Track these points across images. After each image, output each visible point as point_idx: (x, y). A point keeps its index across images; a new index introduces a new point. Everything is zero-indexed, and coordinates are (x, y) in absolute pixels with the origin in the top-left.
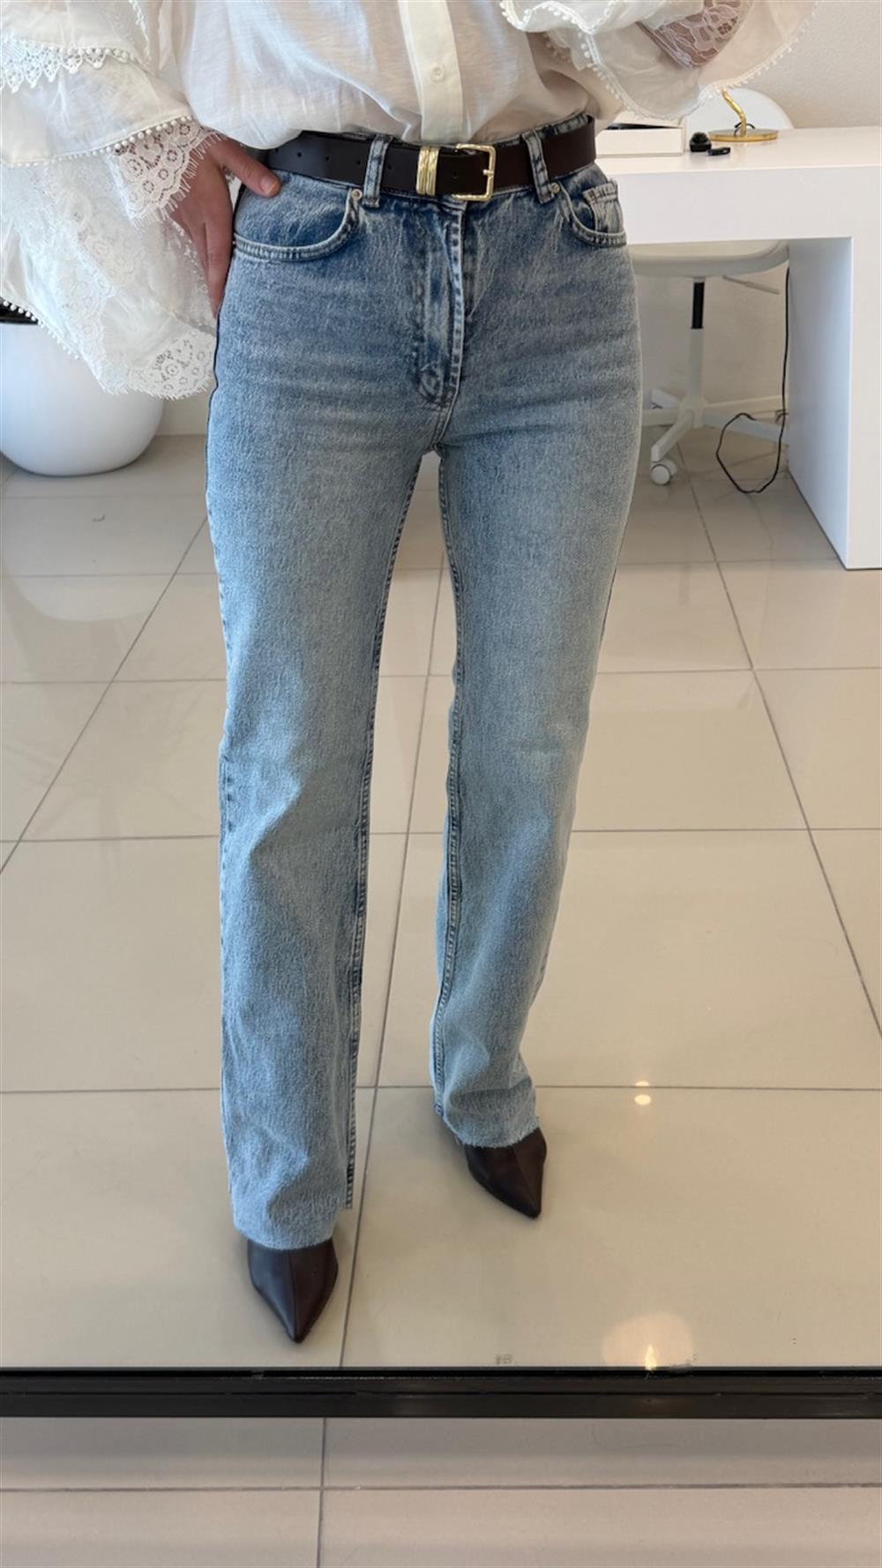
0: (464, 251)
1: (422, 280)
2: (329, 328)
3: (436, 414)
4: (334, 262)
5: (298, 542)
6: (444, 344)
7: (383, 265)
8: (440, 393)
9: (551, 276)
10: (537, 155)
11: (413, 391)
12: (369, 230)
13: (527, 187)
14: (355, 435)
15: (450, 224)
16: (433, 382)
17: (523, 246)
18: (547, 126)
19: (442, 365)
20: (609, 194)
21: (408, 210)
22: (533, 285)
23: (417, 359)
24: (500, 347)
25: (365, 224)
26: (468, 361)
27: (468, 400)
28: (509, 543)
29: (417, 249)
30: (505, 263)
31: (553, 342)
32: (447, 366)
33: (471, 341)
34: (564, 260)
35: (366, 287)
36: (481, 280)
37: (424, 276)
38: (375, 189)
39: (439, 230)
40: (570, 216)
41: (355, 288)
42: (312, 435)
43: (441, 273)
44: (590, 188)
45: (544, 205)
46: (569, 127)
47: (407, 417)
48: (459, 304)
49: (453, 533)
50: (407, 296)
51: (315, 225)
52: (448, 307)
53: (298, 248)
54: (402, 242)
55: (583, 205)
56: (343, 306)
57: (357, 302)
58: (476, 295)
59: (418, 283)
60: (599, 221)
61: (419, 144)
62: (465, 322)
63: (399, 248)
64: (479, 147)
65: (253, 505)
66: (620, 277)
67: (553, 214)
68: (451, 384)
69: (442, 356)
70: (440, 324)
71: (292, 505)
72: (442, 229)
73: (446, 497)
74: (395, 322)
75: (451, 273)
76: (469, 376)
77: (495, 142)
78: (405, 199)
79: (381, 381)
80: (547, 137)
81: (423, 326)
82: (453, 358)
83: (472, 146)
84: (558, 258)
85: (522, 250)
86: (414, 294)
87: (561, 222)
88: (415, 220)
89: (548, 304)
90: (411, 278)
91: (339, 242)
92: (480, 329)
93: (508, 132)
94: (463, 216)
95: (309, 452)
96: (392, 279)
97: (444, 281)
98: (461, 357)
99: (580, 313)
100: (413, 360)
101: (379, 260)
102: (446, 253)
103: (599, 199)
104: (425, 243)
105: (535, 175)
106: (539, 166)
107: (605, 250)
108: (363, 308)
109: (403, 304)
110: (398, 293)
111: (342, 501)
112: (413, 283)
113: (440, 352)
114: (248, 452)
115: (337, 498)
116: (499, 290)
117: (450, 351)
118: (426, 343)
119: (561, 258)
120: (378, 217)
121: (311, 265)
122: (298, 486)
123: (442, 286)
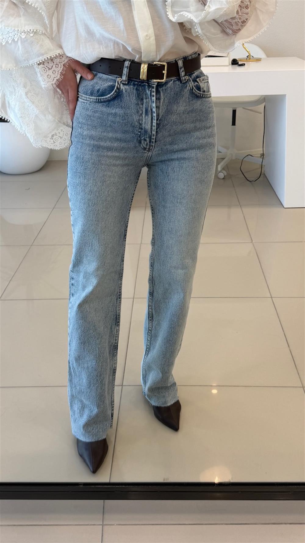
0: (156, 99)
1: (142, 108)
2: (110, 125)
3: (146, 154)
4: (112, 102)
5: (98, 198)
6: (149, 130)
7: (128, 103)
8: (148, 147)
9: (186, 107)
10: (181, 66)
11: (139, 146)
12: (124, 91)
13: (178, 77)
14: (118, 161)
15: (152, 89)
16: (146, 143)
17: (176, 98)
18: (184, 57)
19: (149, 137)
20: (205, 80)
21: (137, 85)
22: (180, 110)
23: (140, 135)
24: (169, 131)
25: (122, 89)
26: (157, 136)
27: (158, 149)
28: (171, 198)
29: (140, 98)
30: (170, 103)
31: (186, 130)
32: (150, 138)
33: (158, 129)
34: (190, 102)
35: (123, 110)
36: (162, 108)
37: (143, 107)
38: (126, 78)
39: (148, 91)
40: (192, 87)
41: (119, 111)
42: (104, 161)
43: (148, 106)
44: (199, 78)
45: (184, 83)
46: (192, 57)
47: (137, 155)
48: (154, 117)
49: (152, 194)
50: (137, 114)
51: (105, 90)
52: (151, 118)
53: (100, 98)
54: (135, 96)
55: (196, 83)
56: (115, 117)
57: (120, 116)
58: (160, 113)
59: (141, 110)
60: (202, 89)
61: (141, 62)
62: (157, 123)
63: (134, 98)
64: (161, 63)
65: (83, 184)
66: (209, 108)
67: (187, 86)
68: (152, 144)
69: (149, 134)
70: (148, 123)
71: (97, 184)
72: (149, 91)
73: (149, 182)
74: (132, 123)
75: (152, 107)
76: (158, 141)
77: (167, 62)
78: (136, 81)
79: (128, 143)
80: (184, 60)
81: (142, 124)
82: (152, 135)
83: (159, 63)
84: (188, 101)
85: (176, 99)
86: (139, 113)
87: (189, 89)
88: (140, 88)
89: (185, 117)
90: (138, 108)
91: (114, 96)
92: (162, 125)
93: (171, 58)
94: (156, 87)
95: (103, 167)
96: (132, 108)
97: (149, 109)
98: (155, 135)
99: (196, 120)
100: (139, 136)
101: (127, 102)
102: (150, 100)
103: (202, 82)
104: (143, 96)
105: (180, 73)
106: (182, 70)
107: (204, 99)
108: (122, 118)
109: (135, 116)
110: (134, 113)
111: (114, 183)
112: (139, 109)
113: (148, 133)
114: (82, 166)
115: (112, 182)
116: (169, 112)
117: (151, 133)
118: (143, 130)
119: (189, 102)
120: (127, 87)
121: (104, 103)
122: (99, 178)
123: (149, 110)
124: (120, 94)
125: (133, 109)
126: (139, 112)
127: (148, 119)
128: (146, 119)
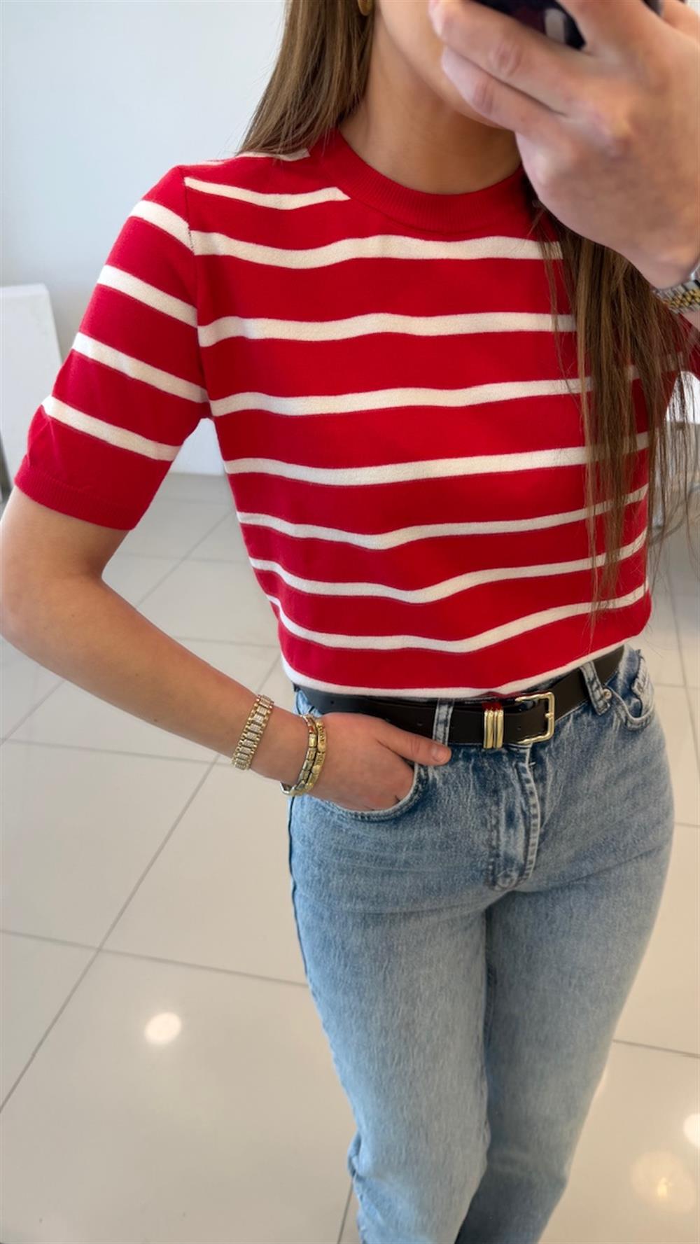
124: (430, 793)
125: (470, 818)
126: (488, 822)
127: (515, 835)
128: (510, 837)
